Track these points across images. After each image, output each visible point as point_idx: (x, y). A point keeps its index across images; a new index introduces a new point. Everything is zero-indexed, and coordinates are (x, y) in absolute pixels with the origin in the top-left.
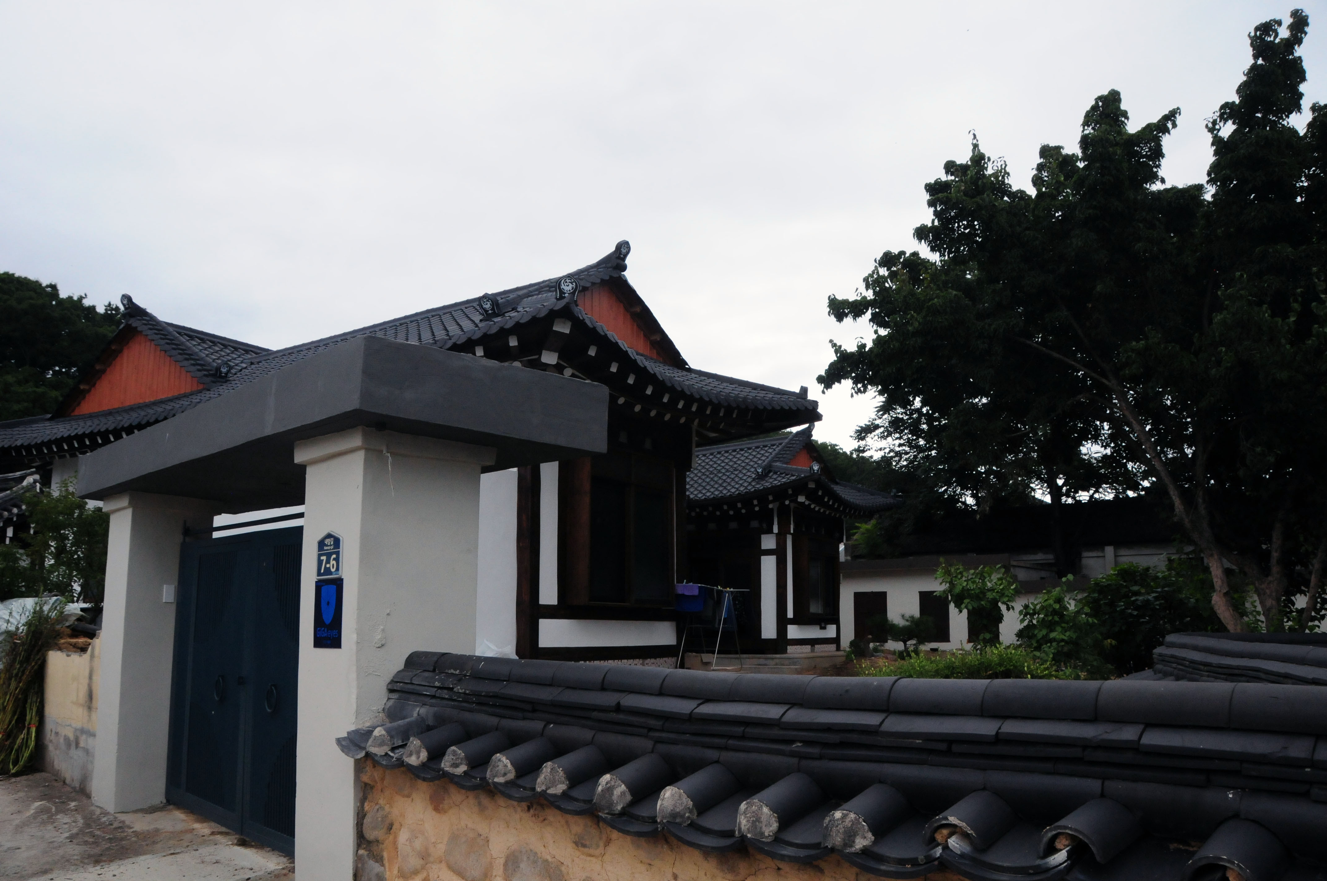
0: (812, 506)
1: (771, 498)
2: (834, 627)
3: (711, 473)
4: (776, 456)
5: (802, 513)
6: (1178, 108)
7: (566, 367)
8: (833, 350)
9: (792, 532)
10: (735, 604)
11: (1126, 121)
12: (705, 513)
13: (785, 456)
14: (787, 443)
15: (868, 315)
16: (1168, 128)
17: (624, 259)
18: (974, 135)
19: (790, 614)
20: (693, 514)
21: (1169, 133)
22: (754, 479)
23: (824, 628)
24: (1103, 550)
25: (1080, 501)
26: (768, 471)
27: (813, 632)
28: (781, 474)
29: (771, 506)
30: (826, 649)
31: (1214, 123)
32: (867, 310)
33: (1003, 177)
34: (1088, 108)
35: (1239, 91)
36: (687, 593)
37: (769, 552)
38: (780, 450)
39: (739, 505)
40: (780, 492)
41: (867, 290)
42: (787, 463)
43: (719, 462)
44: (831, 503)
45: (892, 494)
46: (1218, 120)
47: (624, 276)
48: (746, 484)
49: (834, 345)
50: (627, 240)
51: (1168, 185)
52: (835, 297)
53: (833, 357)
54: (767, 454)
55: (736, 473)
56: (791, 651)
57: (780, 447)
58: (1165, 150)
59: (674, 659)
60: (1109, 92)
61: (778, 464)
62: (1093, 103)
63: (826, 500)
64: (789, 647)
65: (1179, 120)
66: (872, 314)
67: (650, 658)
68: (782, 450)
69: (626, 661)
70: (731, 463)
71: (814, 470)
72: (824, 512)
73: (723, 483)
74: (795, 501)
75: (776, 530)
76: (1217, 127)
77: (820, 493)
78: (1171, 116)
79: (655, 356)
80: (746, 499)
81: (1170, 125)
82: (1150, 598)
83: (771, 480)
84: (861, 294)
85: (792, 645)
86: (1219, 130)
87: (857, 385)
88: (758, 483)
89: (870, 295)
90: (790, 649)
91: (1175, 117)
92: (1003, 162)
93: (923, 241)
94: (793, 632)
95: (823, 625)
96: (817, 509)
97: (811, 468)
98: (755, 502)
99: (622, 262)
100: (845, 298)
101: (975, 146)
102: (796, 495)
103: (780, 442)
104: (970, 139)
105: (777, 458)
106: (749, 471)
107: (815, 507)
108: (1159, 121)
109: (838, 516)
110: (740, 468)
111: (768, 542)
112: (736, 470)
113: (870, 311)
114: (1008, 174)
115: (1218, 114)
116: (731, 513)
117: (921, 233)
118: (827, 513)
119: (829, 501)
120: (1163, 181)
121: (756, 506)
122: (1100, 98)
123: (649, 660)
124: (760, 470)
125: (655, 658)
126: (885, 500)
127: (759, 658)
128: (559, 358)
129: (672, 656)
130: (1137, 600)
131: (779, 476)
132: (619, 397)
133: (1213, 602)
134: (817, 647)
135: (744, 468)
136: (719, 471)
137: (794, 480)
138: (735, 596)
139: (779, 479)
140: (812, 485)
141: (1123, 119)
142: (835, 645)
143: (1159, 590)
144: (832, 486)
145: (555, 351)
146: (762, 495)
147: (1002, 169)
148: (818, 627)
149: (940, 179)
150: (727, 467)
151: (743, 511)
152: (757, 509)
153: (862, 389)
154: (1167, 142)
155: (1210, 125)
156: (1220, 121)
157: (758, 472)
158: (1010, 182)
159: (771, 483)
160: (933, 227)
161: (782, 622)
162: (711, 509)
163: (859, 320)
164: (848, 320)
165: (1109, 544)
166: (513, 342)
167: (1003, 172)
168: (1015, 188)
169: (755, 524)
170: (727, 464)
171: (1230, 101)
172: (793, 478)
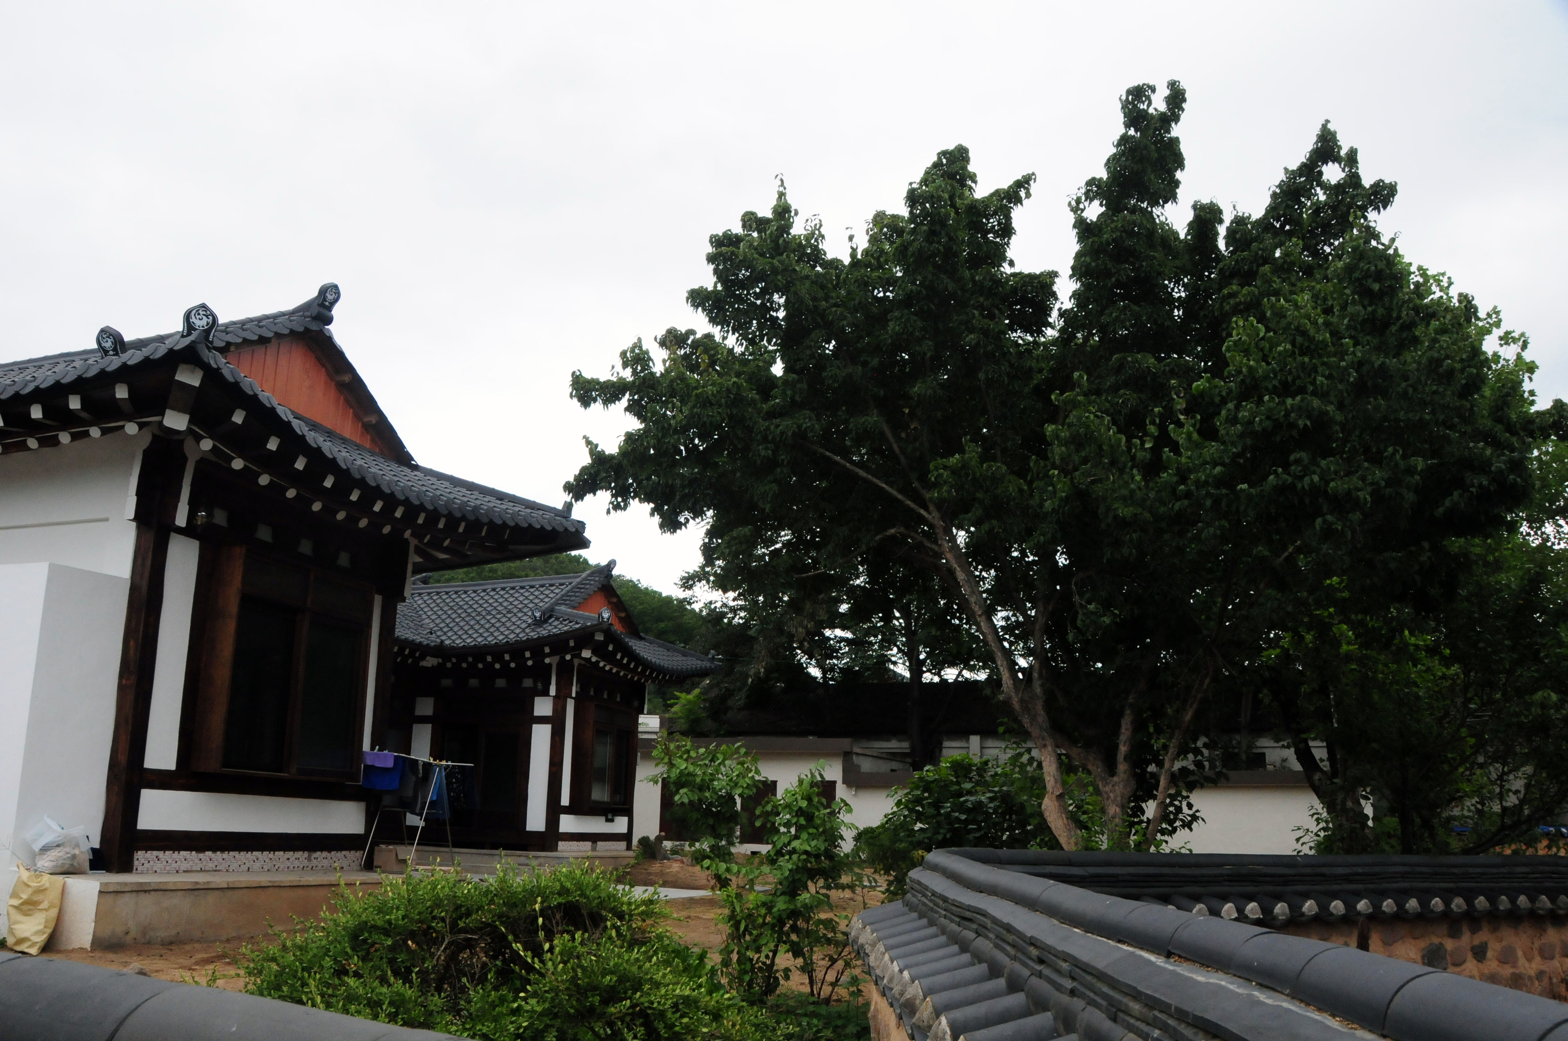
0: (602, 664)
1: (547, 650)
2: (625, 820)
3: (479, 614)
4: (561, 599)
5: (588, 672)
6: (1033, 174)
7: (204, 437)
8: (587, 450)
9: (574, 695)
10: (449, 784)
11: (973, 185)
12: (464, 665)
13: (573, 598)
14: (579, 583)
15: (624, 402)
16: (1021, 198)
17: (330, 308)
18: (782, 181)
19: (565, 801)
20: (449, 665)
21: (1022, 204)
22: (529, 625)
23: (612, 821)
24: (968, 740)
25: (946, 680)
26: (548, 615)
27: (595, 825)
28: (565, 620)
29: (547, 661)
30: (613, 848)
31: (1078, 201)
32: (624, 395)
33: (816, 240)
34: (929, 164)
35: (1108, 164)
36: (377, 765)
37: (543, 720)
38: (568, 592)
39: (507, 657)
40: (558, 644)
41: (624, 368)
42: (574, 608)
43: (491, 601)
44: (625, 661)
45: (710, 656)
46: (1083, 198)
47: (329, 330)
48: (517, 631)
49: (589, 443)
50: (336, 283)
51: (1016, 269)
52: (581, 374)
53: (587, 460)
54: (552, 595)
55: (509, 615)
56: (563, 848)
57: (570, 587)
58: (1015, 224)
59: (359, 854)
60: (956, 148)
61: (563, 608)
62: (935, 159)
63: (618, 657)
64: (560, 843)
65: (1034, 187)
66: (629, 400)
67: (322, 850)
68: (571, 591)
69: (281, 853)
70: (505, 604)
71: (603, 618)
72: (618, 672)
73: (490, 627)
74: (579, 656)
75: (553, 691)
76: (1081, 206)
77: (611, 648)
78: (1024, 183)
79: (368, 445)
80: (516, 649)
81: (1022, 193)
82: (983, 798)
83: (550, 628)
84: (618, 373)
85: (565, 840)
86: (1083, 211)
87: (616, 499)
88: (533, 631)
89: (627, 374)
90: (561, 845)
91: (1029, 185)
92: (817, 222)
93: (700, 309)
94: (568, 824)
95: (610, 817)
96: (607, 668)
97: (600, 615)
98: (528, 654)
99: (326, 312)
100: (595, 377)
101: (781, 195)
102: (579, 647)
103: (570, 581)
104: (775, 188)
105: (562, 600)
106: (525, 614)
107: (605, 666)
108: (1010, 187)
109: (636, 679)
110: (515, 610)
111: (543, 707)
112: (509, 612)
113: (627, 396)
114: (823, 237)
115: (1083, 191)
116: (497, 666)
117: (697, 298)
118: (622, 674)
119: (622, 658)
120: (1012, 264)
121: (528, 659)
122: (944, 153)
123: (319, 853)
124: (538, 614)
125: (330, 851)
126: (699, 662)
127: (520, 856)
128: (190, 422)
129: (357, 849)
130: (967, 801)
131: (561, 623)
132: (289, 488)
133: (1043, 807)
134: (600, 844)
135: (520, 610)
136: (489, 613)
137: (577, 630)
138: (450, 773)
139: (560, 626)
140: (600, 637)
141: (970, 182)
142: (625, 843)
143: (996, 789)
144: (627, 640)
145: (185, 412)
146: (536, 646)
147: (816, 229)
148: (603, 818)
149: (730, 230)
150: (500, 608)
151: (513, 665)
152: (530, 663)
153: (622, 504)
154: (1018, 215)
155: (1074, 203)
156: (1086, 200)
157: (535, 617)
158: (824, 248)
159: (549, 631)
160: (715, 291)
161: (554, 810)
162: (470, 659)
163: (612, 407)
164: (597, 407)
165: (975, 733)
166: (122, 393)
167: (816, 234)
168: (830, 256)
169: (528, 683)
170: (501, 604)
171: (1098, 177)
172: (577, 626)
